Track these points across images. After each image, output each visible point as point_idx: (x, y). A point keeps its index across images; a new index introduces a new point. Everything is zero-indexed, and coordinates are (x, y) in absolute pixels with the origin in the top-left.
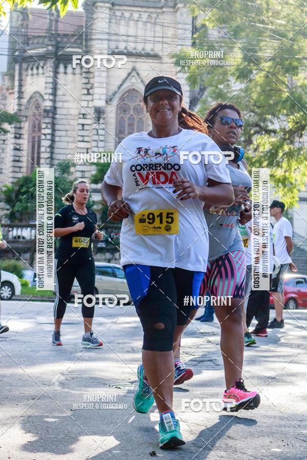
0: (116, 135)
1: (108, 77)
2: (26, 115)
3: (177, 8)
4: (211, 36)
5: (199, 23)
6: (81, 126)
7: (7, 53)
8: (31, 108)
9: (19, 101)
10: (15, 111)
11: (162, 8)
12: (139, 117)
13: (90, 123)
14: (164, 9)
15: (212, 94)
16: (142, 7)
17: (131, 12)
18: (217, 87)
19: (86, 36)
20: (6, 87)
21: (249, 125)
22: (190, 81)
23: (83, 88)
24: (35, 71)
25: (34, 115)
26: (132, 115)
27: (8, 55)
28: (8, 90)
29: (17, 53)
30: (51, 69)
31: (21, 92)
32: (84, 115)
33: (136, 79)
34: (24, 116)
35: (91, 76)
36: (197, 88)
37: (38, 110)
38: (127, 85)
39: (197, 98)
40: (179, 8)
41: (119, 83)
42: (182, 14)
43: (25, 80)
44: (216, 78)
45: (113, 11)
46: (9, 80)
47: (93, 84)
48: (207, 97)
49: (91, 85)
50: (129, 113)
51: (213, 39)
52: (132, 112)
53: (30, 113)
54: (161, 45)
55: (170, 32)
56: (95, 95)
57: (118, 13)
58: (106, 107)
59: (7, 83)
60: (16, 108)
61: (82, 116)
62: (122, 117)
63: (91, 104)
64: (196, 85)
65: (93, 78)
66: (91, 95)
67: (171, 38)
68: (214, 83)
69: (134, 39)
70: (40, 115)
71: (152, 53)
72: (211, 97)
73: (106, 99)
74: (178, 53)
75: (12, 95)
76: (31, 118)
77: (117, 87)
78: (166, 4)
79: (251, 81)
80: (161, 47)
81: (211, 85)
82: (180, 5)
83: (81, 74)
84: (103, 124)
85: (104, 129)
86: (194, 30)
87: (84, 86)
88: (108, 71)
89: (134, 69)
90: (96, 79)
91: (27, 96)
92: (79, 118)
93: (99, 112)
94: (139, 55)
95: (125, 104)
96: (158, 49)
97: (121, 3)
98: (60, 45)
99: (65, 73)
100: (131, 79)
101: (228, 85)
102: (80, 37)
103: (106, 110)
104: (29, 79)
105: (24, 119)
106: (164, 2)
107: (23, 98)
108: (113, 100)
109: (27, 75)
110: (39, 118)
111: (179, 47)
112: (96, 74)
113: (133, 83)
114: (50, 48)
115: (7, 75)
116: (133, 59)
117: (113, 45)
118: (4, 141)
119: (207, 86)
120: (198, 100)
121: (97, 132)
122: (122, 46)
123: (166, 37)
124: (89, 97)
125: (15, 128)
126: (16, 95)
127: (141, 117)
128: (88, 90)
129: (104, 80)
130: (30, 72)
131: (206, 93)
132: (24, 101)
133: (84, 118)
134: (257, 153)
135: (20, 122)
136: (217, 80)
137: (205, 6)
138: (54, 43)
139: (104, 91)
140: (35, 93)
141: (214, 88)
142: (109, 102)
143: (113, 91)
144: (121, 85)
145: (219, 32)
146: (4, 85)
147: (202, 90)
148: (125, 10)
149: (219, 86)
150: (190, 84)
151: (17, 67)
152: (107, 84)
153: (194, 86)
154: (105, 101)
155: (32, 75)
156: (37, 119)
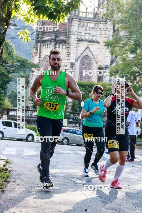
0: (79, 74)
1: (77, 50)
2: (42, 64)
3: (107, 22)
4: (121, 35)
5: (116, 29)
6: (65, 70)
7: (35, 39)
8: (44, 62)
9: (39, 59)
10: (38, 63)
11: (100, 22)
12: (89, 67)
13: (68, 69)
14: (102, 22)
15: (120, 59)
16: (92, 21)
17: (87, 23)
18: (122, 56)
19: (68, 33)
20: (34, 53)
21: (135, 72)
22: (111, 53)
23: (66, 54)
24: (46, 46)
25: (45, 65)
26: (86, 66)
27: (35, 40)
28: (35, 54)
29: (39, 39)
30: (53, 46)
31: (40, 55)
32: (66, 65)
33: (88, 51)
34: (41, 65)
35: (70, 49)
36: (114, 56)
37: (47, 63)
38: (85, 54)
39: (114, 60)
40: (108, 22)
41: (81, 53)
42: (109, 24)
43: (42, 50)
44: (122, 52)
45: (80, 23)
46: (35, 50)
47: (70, 53)
48: (118, 60)
49: (69, 53)
50: (85, 65)
51: (122, 36)
52: (86, 65)
53: (43, 64)
54: (99, 37)
55: (103, 32)
56: (71, 57)
57: (82, 24)
58: (75, 62)
59: (35, 51)
60: (38, 61)
61: (65, 66)
62: (82, 67)
63: (69, 61)
64: (114, 55)
65: (71, 50)
66: (69, 57)
67: (104, 35)
68: (121, 54)
69: (88, 35)
70: (48, 65)
71: (96, 40)
72: (120, 60)
73: (76, 59)
74: (106, 41)
75: (37, 56)
76: (44, 66)
77: (80, 54)
78: (102, 20)
79: (137, 54)
80: (99, 38)
81: (120, 55)
82: (108, 21)
83: (66, 48)
84: (74, 69)
85: (74, 72)
86: (114, 31)
87: (67, 53)
88: (77, 47)
89: (88, 47)
90: (72, 51)
91: (42, 57)
92: (64, 67)
93: (72, 65)
94: (90, 41)
95: (84, 61)
96: (98, 39)
97: (83, 19)
98: (57, 36)
99: (59, 48)
100: (86, 51)
101: (127, 55)
102: (66, 33)
103: (75, 64)
104: (44, 49)
105: (41, 66)
106: (102, 19)
107: (41, 57)
108: (78, 60)
109: (43, 48)
110: (47, 66)
111: (107, 39)
112: (72, 48)
113: (87, 53)
114: (53, 37)
115: (35, 48)
116: (88, 43)
117: (79, 37)
118: (32, 75)
119: (118, 55)
120: (114, 61)
121: (71, 73)
122: (83, 38)
123: (102, 35)
124: (69, 58)
125: (37, 70)
126: (38, 56)
127: (90, 67)
128: (68, 55)
129: (75, 51)
130: (44, 47)
131: (118, 58)
132: (41, 59)
133: (66, 67)
134: (138, 84)
135: (39, 67)
136: (122, 53)
137: (119, 22)
138: (55, 35)
139: (75, 56)
140: (46, 56)
141: (121, 56)
142: (77, 61)
143: (79, 56)
144: (82, 53)
145: (124, 33)
146: (33, 52)
147: (116, 57)
148: (85, 22)
149: (123, 55)
150: (111, 54)
151: (39, 44)
152: (76, 53)
153: (113, 55)
154: (75, 60)
155: (45, 48)
156: (46, 66)
